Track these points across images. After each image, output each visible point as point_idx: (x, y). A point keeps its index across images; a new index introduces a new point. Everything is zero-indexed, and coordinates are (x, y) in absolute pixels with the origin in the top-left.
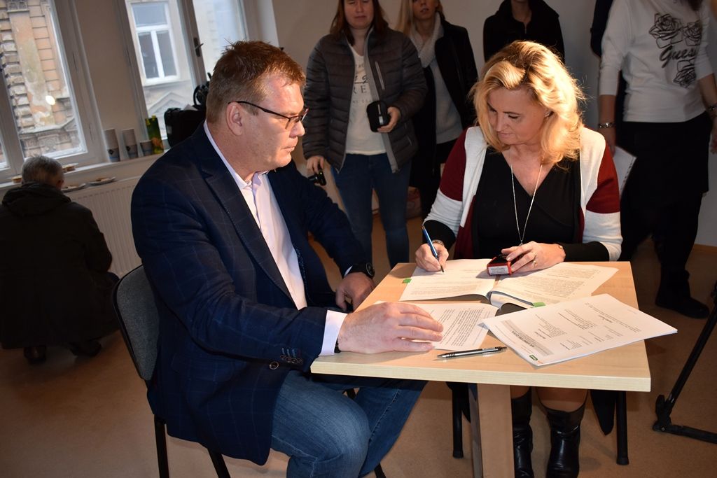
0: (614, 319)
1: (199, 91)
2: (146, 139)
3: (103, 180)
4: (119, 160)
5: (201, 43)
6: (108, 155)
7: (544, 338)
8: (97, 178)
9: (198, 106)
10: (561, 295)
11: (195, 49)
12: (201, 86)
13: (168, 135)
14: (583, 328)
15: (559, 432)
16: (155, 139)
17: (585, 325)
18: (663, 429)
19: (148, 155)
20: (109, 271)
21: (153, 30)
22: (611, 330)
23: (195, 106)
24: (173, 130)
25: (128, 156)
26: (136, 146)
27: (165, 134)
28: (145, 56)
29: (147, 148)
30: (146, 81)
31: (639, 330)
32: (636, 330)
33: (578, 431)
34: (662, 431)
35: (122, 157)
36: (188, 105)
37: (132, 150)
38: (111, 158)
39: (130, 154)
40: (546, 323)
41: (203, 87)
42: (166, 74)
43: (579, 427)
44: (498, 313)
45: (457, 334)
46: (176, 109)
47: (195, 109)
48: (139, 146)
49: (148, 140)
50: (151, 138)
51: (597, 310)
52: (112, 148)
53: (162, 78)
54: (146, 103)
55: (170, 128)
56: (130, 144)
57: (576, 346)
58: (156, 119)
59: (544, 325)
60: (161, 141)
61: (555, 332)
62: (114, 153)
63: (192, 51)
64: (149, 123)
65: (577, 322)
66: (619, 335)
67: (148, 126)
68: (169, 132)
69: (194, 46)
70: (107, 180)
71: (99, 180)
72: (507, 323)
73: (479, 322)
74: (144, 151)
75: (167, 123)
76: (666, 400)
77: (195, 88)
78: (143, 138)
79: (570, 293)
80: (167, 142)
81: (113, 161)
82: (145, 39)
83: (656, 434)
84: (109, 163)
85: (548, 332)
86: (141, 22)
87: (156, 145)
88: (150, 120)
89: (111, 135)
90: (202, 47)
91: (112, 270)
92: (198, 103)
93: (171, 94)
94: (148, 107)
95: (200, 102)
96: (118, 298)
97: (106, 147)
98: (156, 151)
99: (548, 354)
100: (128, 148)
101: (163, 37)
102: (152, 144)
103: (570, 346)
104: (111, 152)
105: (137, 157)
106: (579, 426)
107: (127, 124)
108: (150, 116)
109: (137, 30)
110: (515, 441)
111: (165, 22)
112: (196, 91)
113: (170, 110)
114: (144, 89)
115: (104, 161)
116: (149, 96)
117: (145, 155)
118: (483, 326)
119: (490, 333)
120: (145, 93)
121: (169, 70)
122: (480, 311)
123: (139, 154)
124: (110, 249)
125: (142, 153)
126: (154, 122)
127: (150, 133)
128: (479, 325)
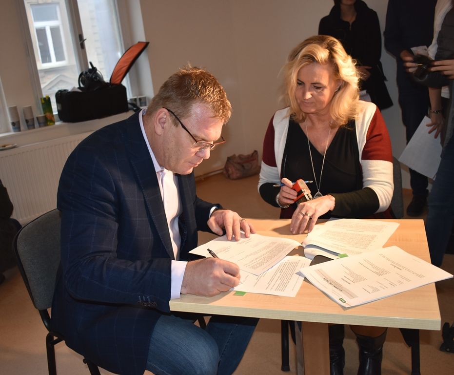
0: (403, 268)
1: (83, 76)
2: (41, 114)
3: (7, 147)
4: (20, 131)
5: (85, 38)
6: (11, 127)
7: (349, 284)
8: (3, 145)
9: (82, 88)
10: (361, 247)
11: (80, 43)
12: (84, 72)
13: (58, 111)
14: (379, 274)
15: (366, 352)
16: (48, 114)
17: (381, 273)
18: (448, 350)
19: (42, 127)
20: (11, 217)
21: (47, 25)
22: (401, 277)
23: (80, 88)
24: (62, 107)
25: (26, 127)
26: (33, 119)
27: (56, 110)
28: (41, 44)
29: (42, 121)
30: (41, 66)
31: (423, 277)
32: (420, 276)
33: (381, 352)
34: (448, 351)
35: (22, 128)
36: (74, 88)
37: (30, 123)
38: (14, 129)
39: (28, 126)
40: (350, 270)
41: (86, 73)
42: (58, 59)
43: (382, 349)
44: (312, 264)
45: (279, 281)
46: (65, 90)
47: (79, 91)
48: (35, 119)
49: (43, 115)
50: (44, 113)
51: (389, 260)
52: (15, 121)
53: (54, 63)
54: (41, 82)
55: (60, 105)
56: (29, 118)
57: (376, 290)
58: (49, 99)
59: (348, 272)
60: (53, 116)
61: (357, 278)
62: (16, 125)
63: (77, 44)
64: (43, 102)
65: (374, 270)
66: (408, 280)
67: (43, 104)
68: (59, 109)
69: (79, 41)
70: (10, 146)
71: (5, 146)
72: (319, 271)
73: (297, 271)
74: (39, 123)
75: (58, 101)
76: (450, 326)
77: (80, 73)
78: (39, 113)
79: (368, 245)
80: (58, 117)
81: (15, 132)
82: (41, 32)
83: (443, 354)
84: (12, 133)
85: (352, 279)
86: (37, 19)
87: (49, 119)
88: (45, 99)
89: (14, 110)
90: (85, 42)
91: (14, 216)
92: (82, 86)
93: (61, 75)
94: (42, 86)
95: (83, 84)
96: (18, 244)
97: (10, 120)
98: (48, 123)
99: (354, 298)
100: (27, 121)
101: (55, 31)
102: (45, 118)
103: (370, 290)
104: (13, 124)
105: (34, 128)
106: (382, 347)
107: (26, 102)
108: (44, 96)
109: (34, 25)
110: (331, 359)
111: (56, 19)
112: (80, 76)
113: (60, 91)
114: (39, 72)
115: (8, 131)
116: (43, 77)
117: (40, 126)
118: (300, 274)
119: (306, 279)
120: (40, 75)
121: (59, 57)
122: (297, 263)
123: (36, 125)
124: (12, 201)
125: (38, 125)
126: (47, 101)
127: (44, 109)
128: (296, 273)
